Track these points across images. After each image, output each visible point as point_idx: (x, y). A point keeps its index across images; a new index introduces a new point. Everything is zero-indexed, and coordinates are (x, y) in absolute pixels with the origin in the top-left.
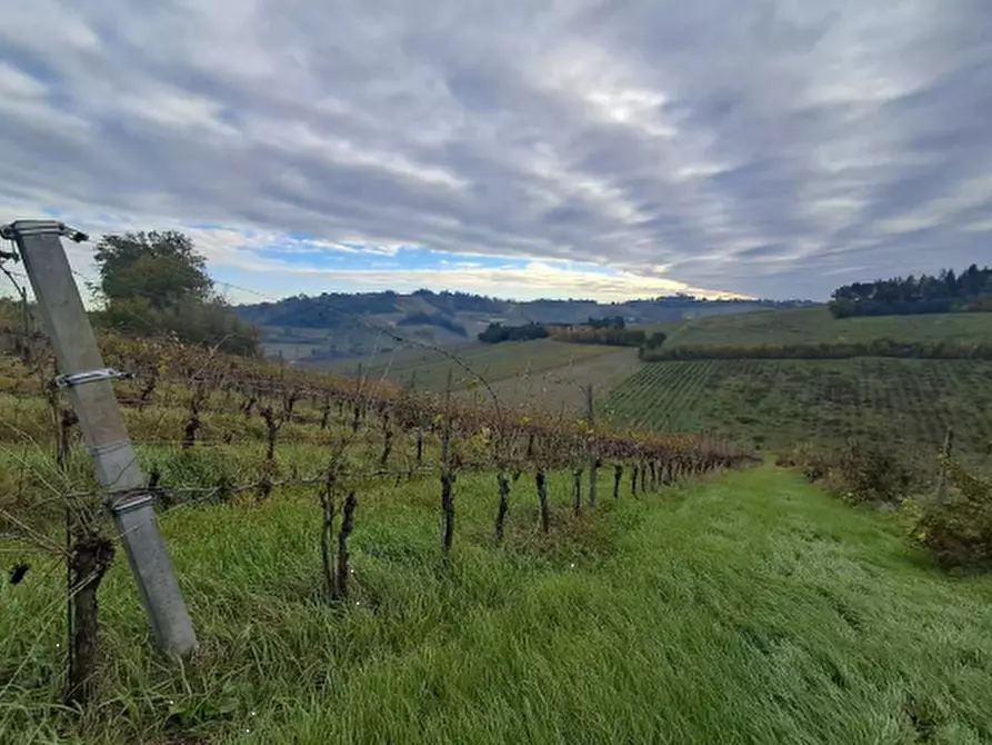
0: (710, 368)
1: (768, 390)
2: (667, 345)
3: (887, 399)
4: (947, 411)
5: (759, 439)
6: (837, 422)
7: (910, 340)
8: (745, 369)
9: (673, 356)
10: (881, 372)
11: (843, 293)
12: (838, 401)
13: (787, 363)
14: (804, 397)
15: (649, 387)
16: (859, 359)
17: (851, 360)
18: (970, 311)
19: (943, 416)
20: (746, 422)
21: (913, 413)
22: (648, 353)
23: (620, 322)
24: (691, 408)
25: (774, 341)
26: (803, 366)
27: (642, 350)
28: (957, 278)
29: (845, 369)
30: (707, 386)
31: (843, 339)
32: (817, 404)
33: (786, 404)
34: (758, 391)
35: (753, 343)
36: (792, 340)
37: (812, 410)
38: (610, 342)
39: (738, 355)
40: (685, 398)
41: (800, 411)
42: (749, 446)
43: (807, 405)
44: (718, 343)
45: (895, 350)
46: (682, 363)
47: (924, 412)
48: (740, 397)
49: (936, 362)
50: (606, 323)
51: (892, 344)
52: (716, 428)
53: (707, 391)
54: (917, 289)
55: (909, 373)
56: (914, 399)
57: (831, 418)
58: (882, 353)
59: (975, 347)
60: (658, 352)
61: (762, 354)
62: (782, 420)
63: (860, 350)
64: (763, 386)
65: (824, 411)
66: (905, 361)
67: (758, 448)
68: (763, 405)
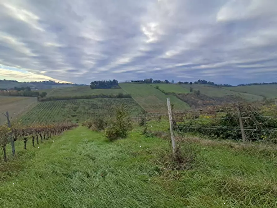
0: (62, 102)
1: (78, 107)
2: (48, 96)
3: (103, 107)
4: (113, 109)
5: (77, 120)
6: (94, 113)
7: (106, 94)
8: (72, 102)
9: (50, 99)
10: (101, 101)
11: (92, 83)
12: (94, 108)
13: (82, 100)
14: (87, 108)
15: (43, 110)
16: (97, 98)
17: (95, 99)
18: (114, 88)
20: (73, 116)
21: (108, 109)
22: (41, 99)
23: (29, 89)
24: (57, 115)
25: (79, 94)
26: (86, 100)
27: (38, 98)
28: (112, 82)
29: (95, 101)
30: (62, 108)
31: (93, 94)
32: (89, 109)
33: (83, 110)
34: (76, 108)
35: (74, 95)
36: (83, 94)
37: (89, 111)
38: (25, 95)
39: (70, 98)
40: (55, 112)
41: (86, 111)
42: (74, 122)
43: (87, 110)
44: (64, 96)
45: (104, 96)
46: (53, 101)
47: (109, 109)
48: (71, 110)
49: (110, 98)
50: (23, 89)
51: (103, 95)
52: (66, 119)
53: (62, 109)
54: (106, 83)
55: (106, 101)
56: (107, 106)
57: (93, 112)
58: (101, 97)
59: (116, 95)
60: (44, 98)
61: (76, 98)
62: (82, 114)
63: (97, 97)
64: (77, 106)
65: (91, 111)
66: (105, 99)
67: (77, 123)
68: (77, 111)
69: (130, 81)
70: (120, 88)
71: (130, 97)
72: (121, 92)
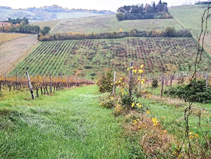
0: (71, 44)
1: (96, 53)
2: (52, 32)
3: (136, 55)
4: (153, 58)
5: (93, 75)
6: (120, 65)
7: (142, 30)
8: (86, 44)
9: (54, 38)
10: (134, 44)
11: (121, 10)
12: (120, 56)
13: (101, 40)
14: (108, 55)
15: (45, 55)
16: (126, 38)
17: (124, 39)
18: (160, 18)
19: (151, 59)
20: (88, 68)
21: (143, 59)
22: (42, 37)
23: (27, 21)
24: (65, 64)
25: (97, 31)
26: (107, 41)
27: (39, 36)
28: (156, 5)
29: (123, 42)
30: (71, 53)
31: (121, 30)
32: (113, 58)
33: (102, 59)
34: (92, 54)
35: (88, 32)
36: (104, 31)
37: (112, 60)
38: (22, 31)
39: (82, 37)
40: (62, 59)
41: (107, 61)
42: (88, 78)
43: (109, 59)
44: (74, 33)
45: (138, 34)
46: (59, 42)
47: (146, 58)
48: (85, 57)
49: (150, 38)
50: (18, 21)
51: (137, 32)
52: (76, 72)
53: (71, 55)
54: (144, 9)
55: (142, 43)
56: (143, 53)
57: (118, 63)
58: (134, 36)
59: (161, 32)
60: (47, 36)
61: (92, 37)
62: (101, 65)
63: (127, 35)
64: (94, 51)
65: (115, 61)
66: (141, 38)
67: (93, 79)
68: (94, 60)
69: (193, 4)
70: (171, 17)
71: (190, 36)
72: (171, 26)
